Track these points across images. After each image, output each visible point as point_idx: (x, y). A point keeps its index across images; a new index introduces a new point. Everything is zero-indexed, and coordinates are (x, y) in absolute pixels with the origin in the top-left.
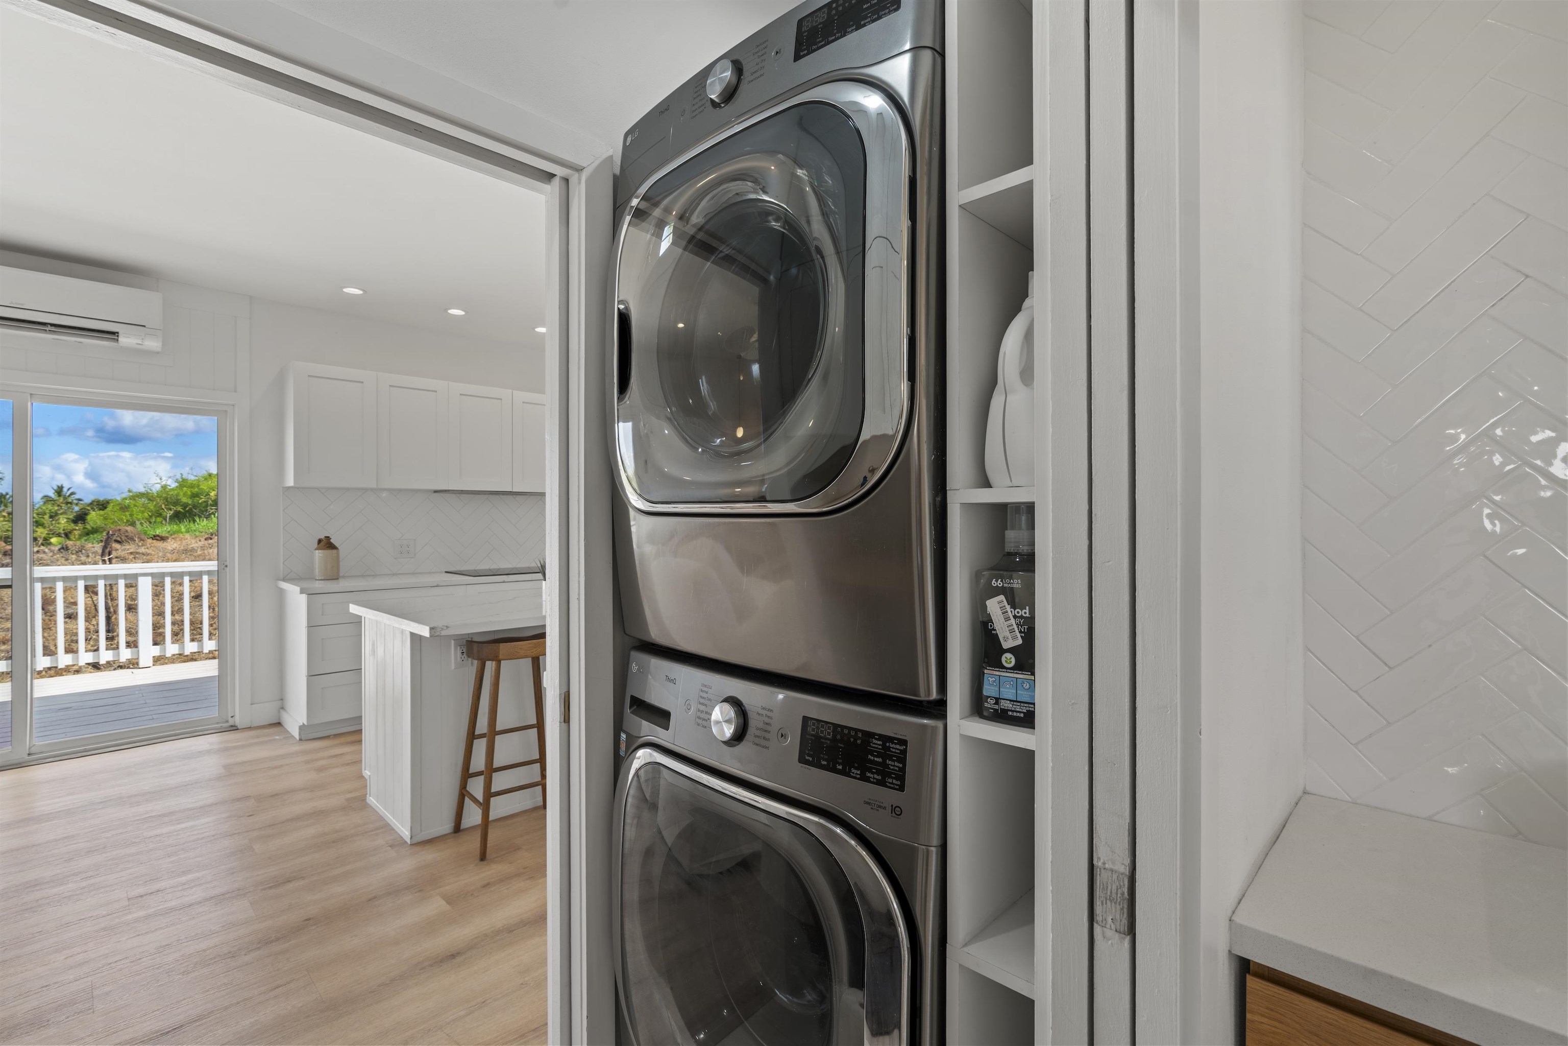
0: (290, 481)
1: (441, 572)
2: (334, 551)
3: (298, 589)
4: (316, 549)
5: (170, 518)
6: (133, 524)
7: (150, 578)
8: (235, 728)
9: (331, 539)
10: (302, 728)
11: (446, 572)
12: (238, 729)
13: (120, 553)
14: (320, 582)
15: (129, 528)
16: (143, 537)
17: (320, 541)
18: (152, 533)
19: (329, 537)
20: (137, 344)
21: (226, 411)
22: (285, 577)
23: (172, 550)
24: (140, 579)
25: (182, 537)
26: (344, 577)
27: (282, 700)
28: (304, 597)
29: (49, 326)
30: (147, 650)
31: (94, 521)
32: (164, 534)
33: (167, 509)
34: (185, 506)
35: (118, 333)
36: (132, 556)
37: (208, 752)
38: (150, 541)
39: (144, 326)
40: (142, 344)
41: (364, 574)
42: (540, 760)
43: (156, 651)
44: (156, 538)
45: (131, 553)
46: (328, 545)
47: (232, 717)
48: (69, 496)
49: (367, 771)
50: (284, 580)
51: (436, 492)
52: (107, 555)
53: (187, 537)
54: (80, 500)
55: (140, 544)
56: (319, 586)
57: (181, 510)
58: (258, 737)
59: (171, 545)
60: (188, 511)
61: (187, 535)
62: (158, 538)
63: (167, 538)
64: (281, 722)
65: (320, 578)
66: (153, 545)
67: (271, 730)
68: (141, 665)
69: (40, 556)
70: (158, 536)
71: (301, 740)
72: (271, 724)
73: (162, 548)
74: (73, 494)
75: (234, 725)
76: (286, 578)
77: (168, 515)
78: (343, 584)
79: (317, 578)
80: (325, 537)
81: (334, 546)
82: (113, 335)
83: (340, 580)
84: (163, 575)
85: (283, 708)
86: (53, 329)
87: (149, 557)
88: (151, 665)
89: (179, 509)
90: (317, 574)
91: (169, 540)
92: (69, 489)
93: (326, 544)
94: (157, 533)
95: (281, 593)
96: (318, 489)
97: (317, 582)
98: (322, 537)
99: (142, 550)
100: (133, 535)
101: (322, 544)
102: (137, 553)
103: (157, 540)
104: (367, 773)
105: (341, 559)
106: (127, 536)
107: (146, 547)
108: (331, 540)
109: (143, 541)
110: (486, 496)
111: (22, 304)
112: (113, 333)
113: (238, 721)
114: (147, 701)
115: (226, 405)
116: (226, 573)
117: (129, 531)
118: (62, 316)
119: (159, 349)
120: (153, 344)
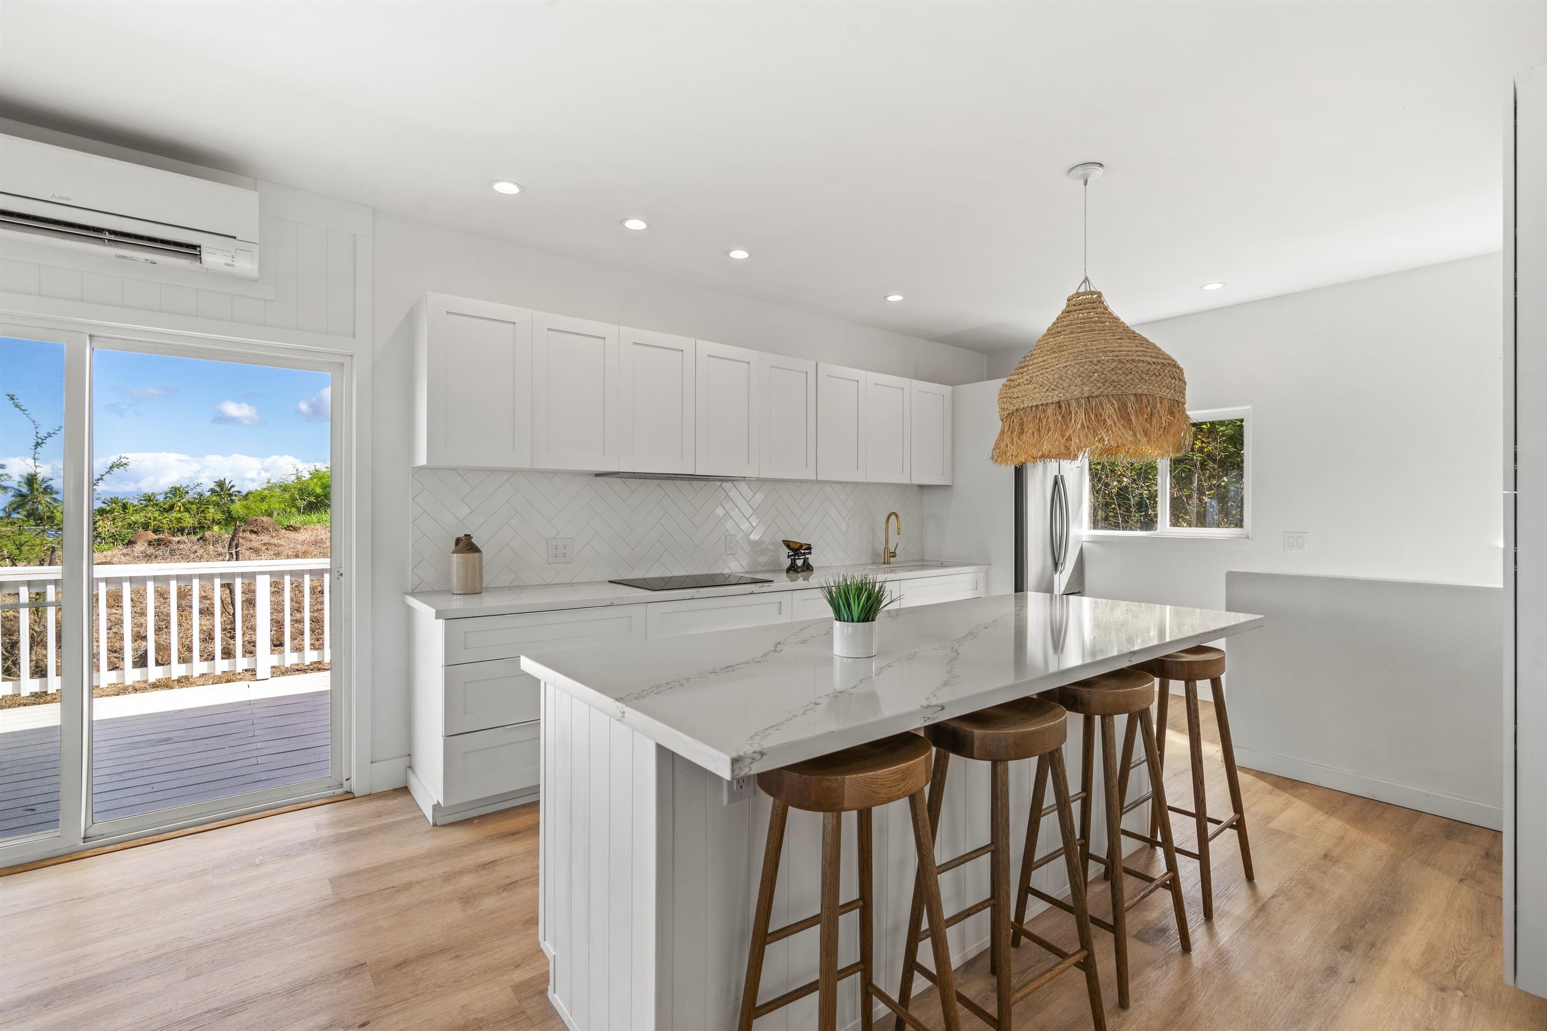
0: (422, 459)
1: (603, 582)
2: (476, 555)
3: (432, 612)
4: (453, 552)
5: (303, 509)
6: (270, 515)
7: (268, 577)
8: (350, 796)
9: (472, 538)
10: (436, 808)
11: (610, 582)
12: (355, 798)
13: (255, 544)
14: (459, 597)
15: (265, 519)
16: (277, 527)
17: (458, 541)
18: (286, 523)
19: (470, 535)
20: (226, 264)
21: (342, 365)
22: (415, 589)
23: (303, 542)
24: (258, 577)
25: (313, 527)
26: (488, 589)
27: (409, 755)
28: (441, 623)
29: (107, 233)
30: (265, 658)
31: (237, 511)
32: (298, 525)
33: (301, 499)
34: (317, 496)
35: (200, 247)
36: (265, 547)
37: (315, 844)
38: (283, 531)
39: (235, 238)
40: (233, 266)
41: (511, 585)
42: (862, 966)
43: (274, 660)
44: (289, 528)
45: (265, 544)
46: (468, 547)
47: (347, 780)
48: (230, 488)
49: (547, 943)
50: (414, 594)
51: (598, 475)
52: (234, 548)
53: (317, 527)
54: (239, 492)
55: (274, 535)
56: (457, 604)
57: (314, 500)
58: (379, 815)
59: (303, 536)
60: (320, 502)
61: (318, 526)
62: (292, 529)
63: (300, 528)
64: (407, 785)
65: (459, 592)
66: (285, 536)
67: (396, 801)
68: (259, 677)
69: (181, 546)
70: (292, 526)
71: (435, 825)
72: (395, 790)
73: (294, 539)
74: (232, 486)
75: (350, 791)
76: (415, 591)
77: (302, 506)
78: (488, 602)
79: (455, 592)
80: (466, 535)
81: (477, 547)
82: (192, 250)
83: (484, 594)
84: (282, 574)
85: (410, 767)
86: (113, 237)
87: (280, 548)
88: (269, 676)
89: (313, 499)
90: (455, 586)
91: (301, 531)
92: (230, 483)
93: (466, 545)
94: (292, 524)
95: (409, 611)
96: (455, 470)
97: (455, 597)
98: (462, 535)
99: (275, 541)
100: (268, 525)
101: (461, 544)
102: (269, 544)
103: (290, 530)
104: (548, 947)
105: (484, 564)
106: (262, 527)
107: (278, 538)
108: (473, 540)
109: (277, 531)
110: (656, 482)
111: (68, 199)
112: (194, 247)
113: (357, 787)
114: (257, 733)
115: (342, 355)
116: (341, 583)
117: (264, 521)
118: (122, 219)
119: (256, 274)
120: (247, 265)
